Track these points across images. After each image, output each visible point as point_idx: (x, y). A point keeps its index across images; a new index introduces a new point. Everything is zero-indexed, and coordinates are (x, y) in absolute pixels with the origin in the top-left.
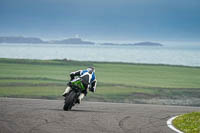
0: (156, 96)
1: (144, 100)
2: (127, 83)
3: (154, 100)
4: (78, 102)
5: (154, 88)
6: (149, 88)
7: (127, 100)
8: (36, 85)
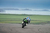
0: (47, 23)
1: (44, 24)
2: (40, 20)
3: (47, 24)
4: (26, 25)
5: (47, 21)
6: (46, 21)
7: (40, 24)
8: (17, 20)
